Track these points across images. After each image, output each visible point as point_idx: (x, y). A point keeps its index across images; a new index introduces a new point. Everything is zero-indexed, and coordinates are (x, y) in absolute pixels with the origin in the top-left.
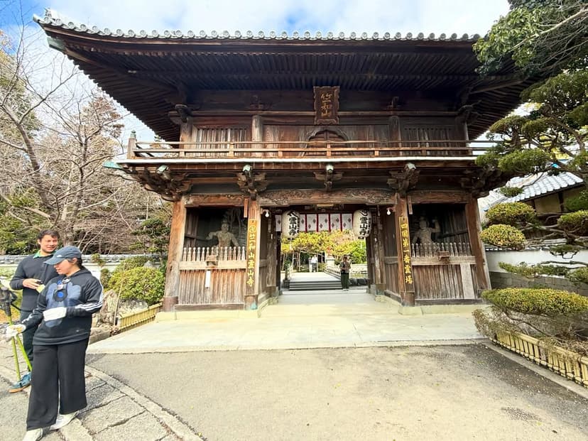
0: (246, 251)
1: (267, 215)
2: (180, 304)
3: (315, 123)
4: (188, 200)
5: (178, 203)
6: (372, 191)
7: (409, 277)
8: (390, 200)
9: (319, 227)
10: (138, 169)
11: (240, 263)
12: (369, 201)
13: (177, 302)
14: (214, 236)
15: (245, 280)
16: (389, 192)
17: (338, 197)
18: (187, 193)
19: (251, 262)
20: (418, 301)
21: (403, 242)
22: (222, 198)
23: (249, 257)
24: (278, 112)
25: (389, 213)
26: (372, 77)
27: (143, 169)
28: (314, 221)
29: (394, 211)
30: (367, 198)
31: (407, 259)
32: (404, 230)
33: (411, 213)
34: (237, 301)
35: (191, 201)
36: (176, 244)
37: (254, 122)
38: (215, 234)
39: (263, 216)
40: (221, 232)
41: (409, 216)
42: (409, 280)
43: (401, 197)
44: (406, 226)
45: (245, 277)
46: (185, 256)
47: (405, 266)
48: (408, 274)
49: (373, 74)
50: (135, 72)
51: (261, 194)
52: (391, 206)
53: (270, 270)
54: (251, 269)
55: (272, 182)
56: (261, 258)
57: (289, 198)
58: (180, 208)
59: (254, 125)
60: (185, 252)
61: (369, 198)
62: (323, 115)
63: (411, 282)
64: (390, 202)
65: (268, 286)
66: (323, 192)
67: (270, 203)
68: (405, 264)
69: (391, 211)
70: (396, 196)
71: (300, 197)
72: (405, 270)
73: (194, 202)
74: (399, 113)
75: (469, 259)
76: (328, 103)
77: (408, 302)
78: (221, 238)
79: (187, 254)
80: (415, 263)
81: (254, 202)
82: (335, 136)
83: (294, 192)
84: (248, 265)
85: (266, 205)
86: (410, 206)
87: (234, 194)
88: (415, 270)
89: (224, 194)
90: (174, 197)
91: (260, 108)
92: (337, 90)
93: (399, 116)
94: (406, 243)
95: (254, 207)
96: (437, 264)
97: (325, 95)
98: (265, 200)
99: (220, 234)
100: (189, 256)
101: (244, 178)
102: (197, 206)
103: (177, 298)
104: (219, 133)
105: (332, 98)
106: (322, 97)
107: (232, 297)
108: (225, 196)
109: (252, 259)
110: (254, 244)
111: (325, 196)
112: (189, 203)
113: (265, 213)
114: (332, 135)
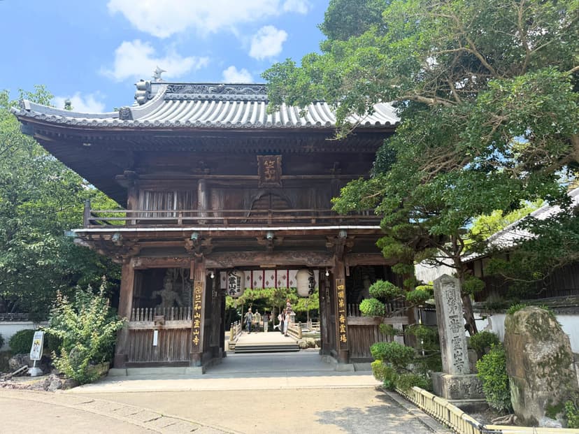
0: (191, 311)
1: (212, 276)
2: (130, 361)
3: (259, 187)
4: (137, 262)
5: (127, 266)
6: (312, 254)
7: (344, 335)
8: (329, 262)
9: (265, 285)
10: (93, 236)
11: (186, 324)
12: (309, 263)
13: (127, 360)
14: (157, 295)
15: (191, 339)
16: (327, 254)
17: (279, 259)
18: (136, 256)
19: (197, 322)
20: (352, 360)
21: (339, 303)
22: (169, 260)
23: (195, 317)
24: (223, 176)
25: (327, 274)
26: (310, 150)
27: (98, 236)
28: (260, 278)
29: (332, 272)
30: (306, 260)
31: (342, 319)
32: (340, 291)
33: (348, 275)
34: (183, 359)
35: (139, 263)
36: (126, 305)
37: (200, 185)
38: (158, 293)
39: (208, 277)
40: (165, 291)
41: (346, 277)
42: (344, 338)
43: (339, 260)
44: (342, 287)
45: (191, 336)
46: (133, 317)
47: (340, 325)
48: (343, 333)
49: (311, 147)
50: (89, 145)
51: (207, 256)
52: (330, 267)
53: (214, 329)
54: (197, 328)
55: (216, 245)
56: (205, 318)
57: (234, 260)
58: (129, 270)
59: (200, 189)
60: (134, 313)
61: (309, 260)
62: (267, 179)
63: (345, 340)
64: (329, 264)
65: (211, 345)
66: (265, 255)
67: (216, 265)
68: (340, 323)
69: (329, 272)
70: (334, 258)
71: (244, 259)
72: (340, 329)
73: (142, 265)
74: (340, 176)
75: (403, 319)
76: (271, 169)
77: (343, 359)
78: (165, 297)
79: (135, 315)
80: (350, 323)
81: (200, 264)
82: (279, 198)
83: (239, 255)
84: (194, 325)
85: (212, 267)
86: (347, 268)
87: (180, 256)
88: (351, 330)
89: (172, 256)
90: (124, 261)
91: (206, 172)
92: (279, 158)
93: (341, 179)
94: (342, 304)
95: (201, 270)
96: (372, 323)
97: (268, 162)
98: (211, 262)
99: (163, 293)
100: (138, 316)
101: (191, 243)
102: (145, 268)
103: (127, 356)
104: (166, 195)
105: (275, 165)
106: (266, 163)
107: (179, 355)
108: (171, 258)
109: (197, 318)
110: (199, 304)
111: (268, 258)
112: (137, 265)
113: (210, 275)
114: (275, 197)
